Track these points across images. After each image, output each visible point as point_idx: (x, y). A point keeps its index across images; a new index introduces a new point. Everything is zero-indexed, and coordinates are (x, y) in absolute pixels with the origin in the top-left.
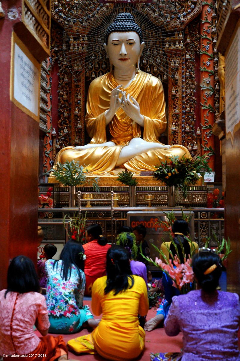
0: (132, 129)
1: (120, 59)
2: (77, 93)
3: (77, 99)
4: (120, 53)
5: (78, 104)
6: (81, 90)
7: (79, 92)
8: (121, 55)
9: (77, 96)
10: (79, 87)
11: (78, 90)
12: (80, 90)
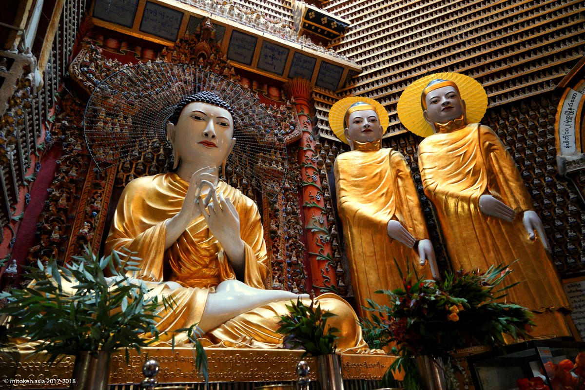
0: (217, 265)
1: (201, 143)
2: (93, 198)
3: (92, 207)
4: (206, 131)
5: (92, 216)
6: (104, 196)
7: (98, 197)
8: (206, 135)
9: (93, 203)
10: (101, 189)
11: (97, 193)
12: (101, 194)
